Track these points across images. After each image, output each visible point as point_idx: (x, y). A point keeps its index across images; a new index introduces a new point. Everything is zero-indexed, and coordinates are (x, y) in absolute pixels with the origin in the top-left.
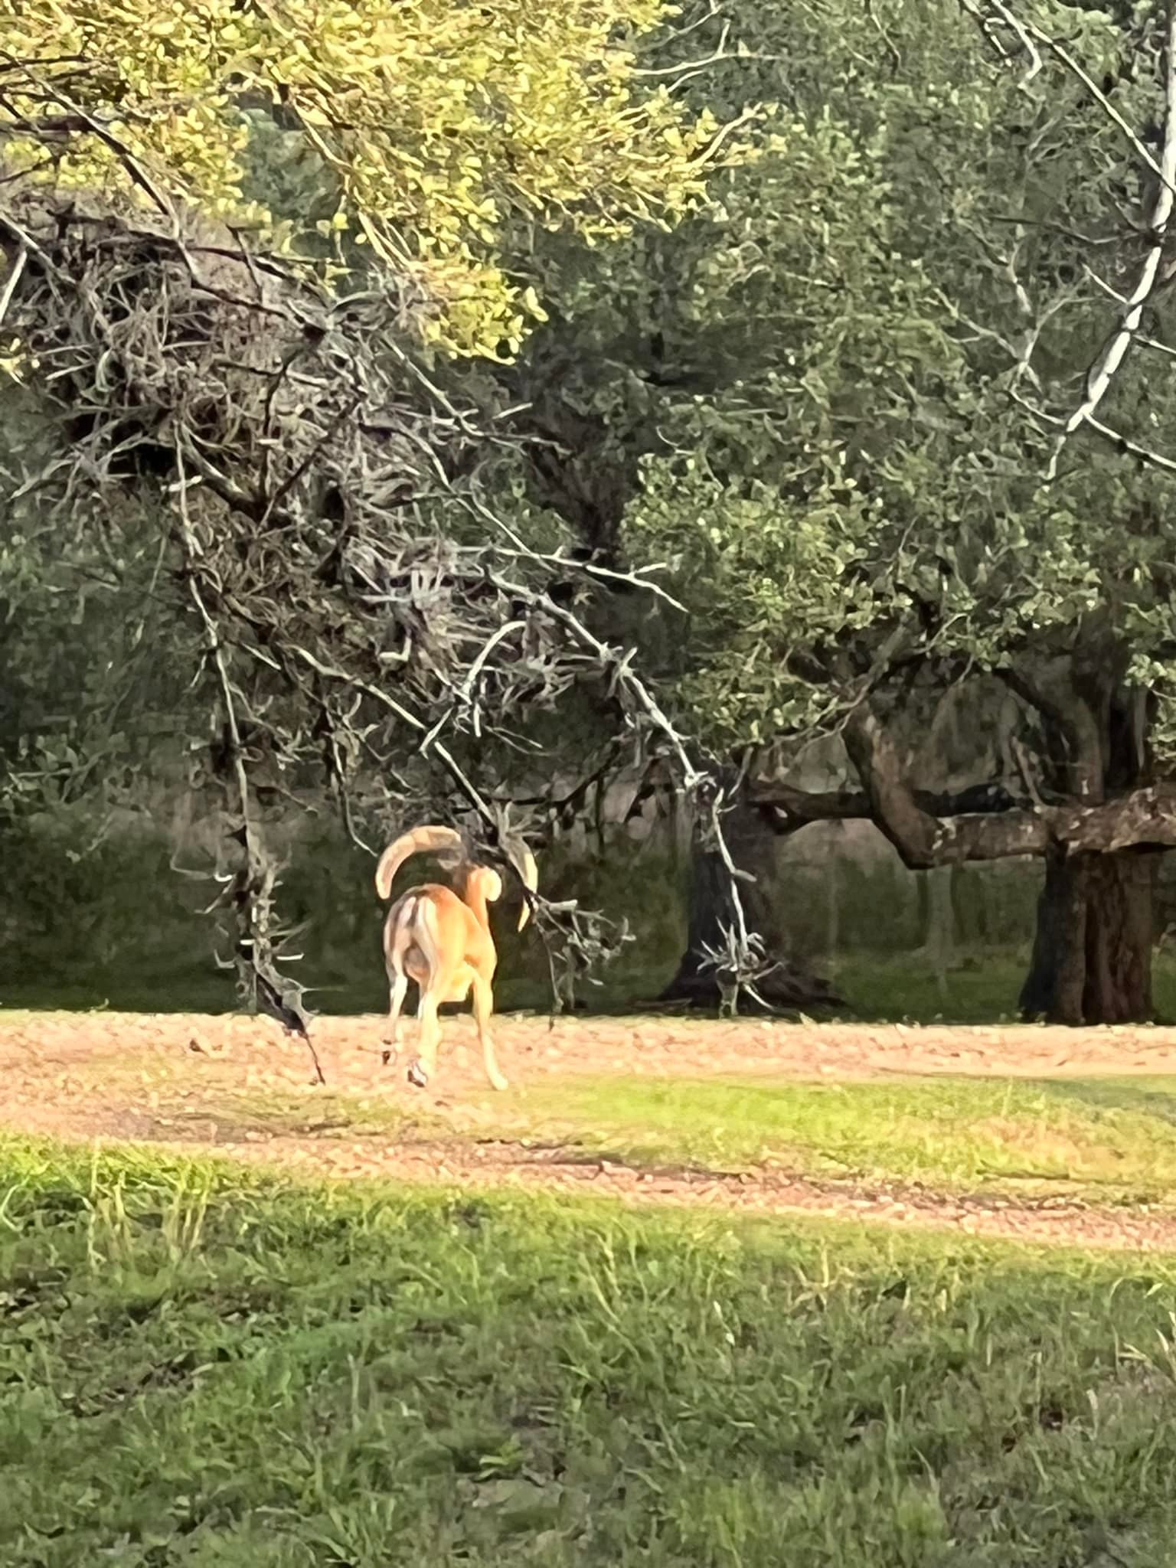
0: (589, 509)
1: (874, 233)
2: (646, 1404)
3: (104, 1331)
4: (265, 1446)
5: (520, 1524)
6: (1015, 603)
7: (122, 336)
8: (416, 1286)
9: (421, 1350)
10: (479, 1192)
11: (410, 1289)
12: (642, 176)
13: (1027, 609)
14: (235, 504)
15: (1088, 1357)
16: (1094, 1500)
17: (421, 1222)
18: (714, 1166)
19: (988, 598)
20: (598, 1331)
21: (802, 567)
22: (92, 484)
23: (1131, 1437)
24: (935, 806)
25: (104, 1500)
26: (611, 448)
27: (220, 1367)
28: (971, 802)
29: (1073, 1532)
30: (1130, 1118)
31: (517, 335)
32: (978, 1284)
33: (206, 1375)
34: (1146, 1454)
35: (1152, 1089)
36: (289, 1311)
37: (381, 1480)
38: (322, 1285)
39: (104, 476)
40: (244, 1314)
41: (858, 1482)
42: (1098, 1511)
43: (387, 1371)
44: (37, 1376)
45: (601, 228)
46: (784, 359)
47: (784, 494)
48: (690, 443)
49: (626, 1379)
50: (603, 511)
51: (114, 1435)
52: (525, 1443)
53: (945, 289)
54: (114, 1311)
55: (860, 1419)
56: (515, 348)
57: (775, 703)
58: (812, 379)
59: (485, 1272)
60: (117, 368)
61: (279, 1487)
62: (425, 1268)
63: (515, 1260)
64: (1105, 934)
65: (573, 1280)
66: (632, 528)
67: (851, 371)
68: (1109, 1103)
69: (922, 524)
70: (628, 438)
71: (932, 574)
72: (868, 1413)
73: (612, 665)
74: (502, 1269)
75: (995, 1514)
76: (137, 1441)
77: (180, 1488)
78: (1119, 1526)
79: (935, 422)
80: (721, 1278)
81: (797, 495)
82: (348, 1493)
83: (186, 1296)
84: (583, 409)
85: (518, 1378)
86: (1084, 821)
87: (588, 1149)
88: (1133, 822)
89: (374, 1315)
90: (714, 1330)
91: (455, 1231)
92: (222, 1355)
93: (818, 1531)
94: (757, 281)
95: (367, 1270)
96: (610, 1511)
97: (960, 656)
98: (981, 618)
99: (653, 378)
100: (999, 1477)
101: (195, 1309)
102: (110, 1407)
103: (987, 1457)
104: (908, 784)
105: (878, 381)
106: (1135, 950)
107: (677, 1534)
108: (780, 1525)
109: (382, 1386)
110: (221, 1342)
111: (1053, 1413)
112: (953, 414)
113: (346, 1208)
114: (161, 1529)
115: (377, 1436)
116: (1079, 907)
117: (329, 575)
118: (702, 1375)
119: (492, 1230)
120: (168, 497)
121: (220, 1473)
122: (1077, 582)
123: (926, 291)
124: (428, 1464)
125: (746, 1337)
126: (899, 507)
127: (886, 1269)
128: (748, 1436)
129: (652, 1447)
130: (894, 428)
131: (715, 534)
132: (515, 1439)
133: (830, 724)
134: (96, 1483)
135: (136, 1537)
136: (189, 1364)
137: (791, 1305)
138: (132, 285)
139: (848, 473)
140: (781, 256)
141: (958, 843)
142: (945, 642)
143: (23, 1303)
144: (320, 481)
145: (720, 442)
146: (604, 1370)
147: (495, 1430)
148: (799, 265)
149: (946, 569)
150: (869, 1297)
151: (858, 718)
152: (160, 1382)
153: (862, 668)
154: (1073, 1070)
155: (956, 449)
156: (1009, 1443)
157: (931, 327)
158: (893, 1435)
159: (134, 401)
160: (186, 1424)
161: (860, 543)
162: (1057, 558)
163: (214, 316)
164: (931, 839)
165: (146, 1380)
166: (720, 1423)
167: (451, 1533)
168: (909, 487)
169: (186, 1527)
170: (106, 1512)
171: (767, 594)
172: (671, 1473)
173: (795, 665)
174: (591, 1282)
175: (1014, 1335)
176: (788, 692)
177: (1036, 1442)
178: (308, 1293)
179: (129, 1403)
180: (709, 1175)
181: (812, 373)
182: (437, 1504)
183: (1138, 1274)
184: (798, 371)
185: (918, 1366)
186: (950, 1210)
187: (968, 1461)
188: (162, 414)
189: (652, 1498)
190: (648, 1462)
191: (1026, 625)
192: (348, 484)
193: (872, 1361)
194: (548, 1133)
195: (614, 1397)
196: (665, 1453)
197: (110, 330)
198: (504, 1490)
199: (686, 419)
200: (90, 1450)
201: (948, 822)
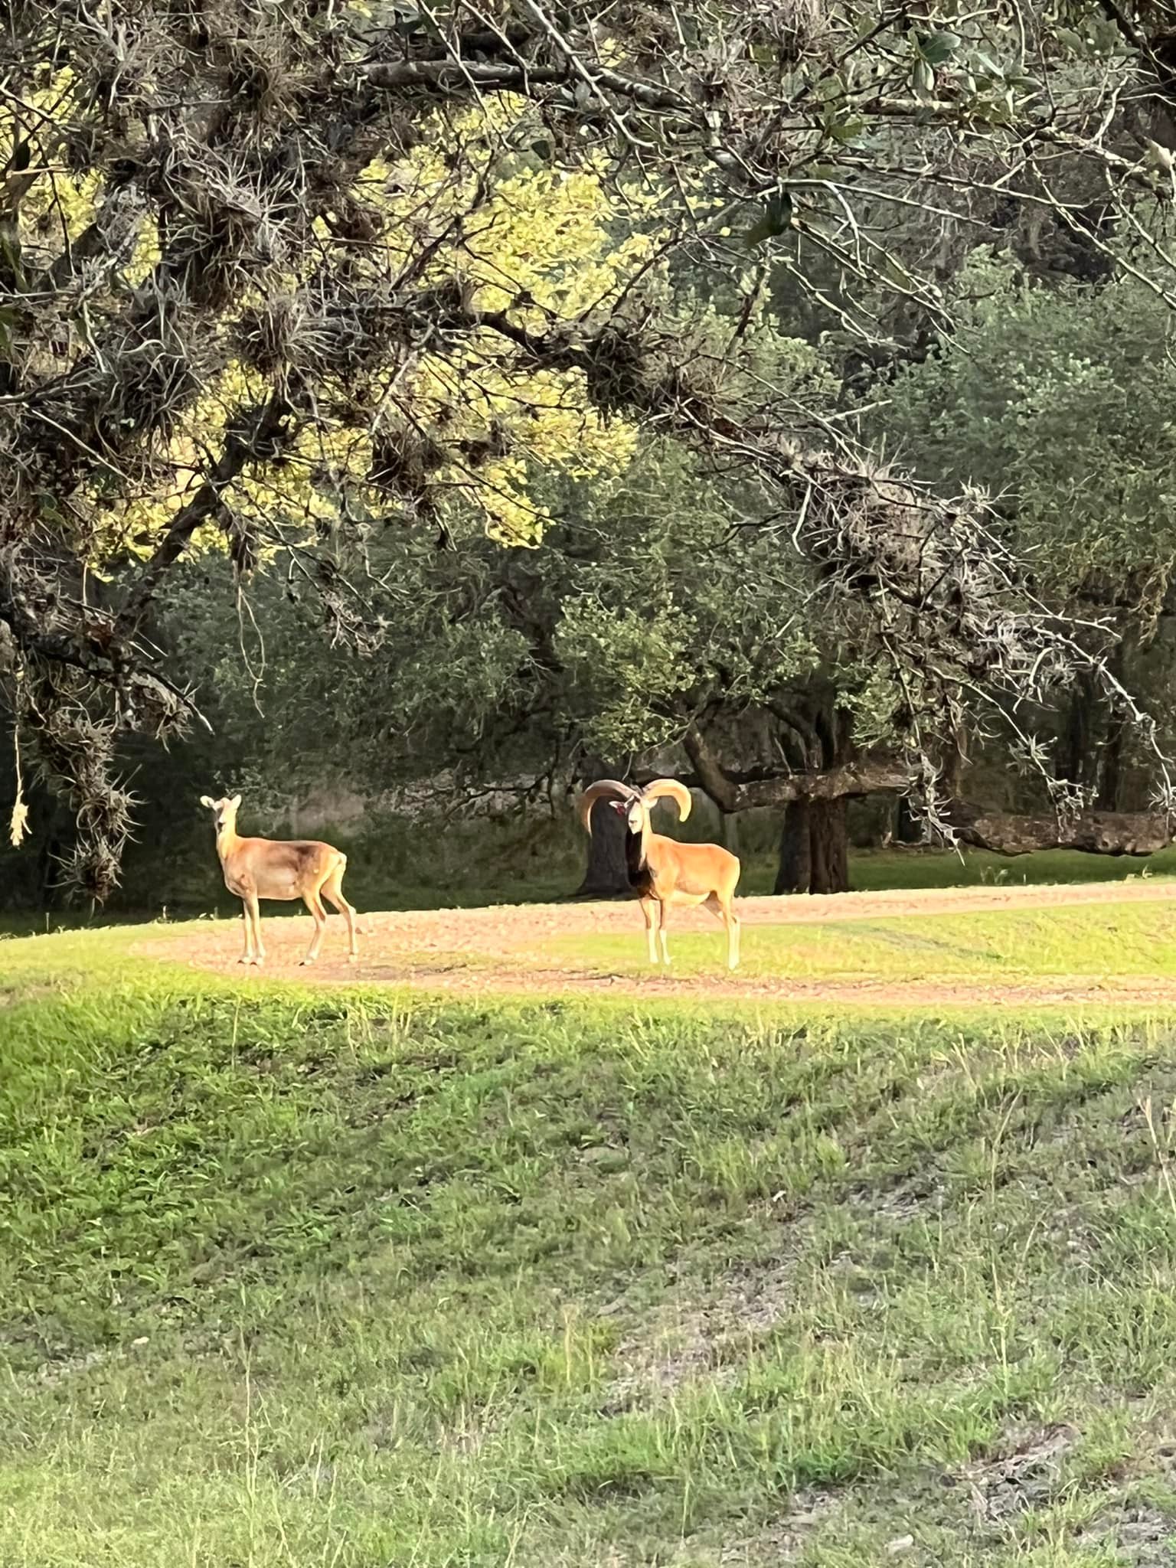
0: (537, 627)
1: (684, 468)
2: (670, 1101)
3: (360, 1082)
4: (460, 1136)
5: (608, 1170)
6: (773, 667)
7: (848, 524)
8: (533, 1048)
9: (541, 1081)
10: (559, 997)
11: (531, 1049)
12: (603, 443)
13: (780, 669)
14: (905, 600)
15: (911, 1062)
16: (924, 1137)
17: (528, 1013)
18: (675, 975)
19: (758, 665)
20: (638, 1066)
21: (651, 656)
22: (842, 594)
23: (941, 1101)
24: (735, 778)
25: (375, 1171)
26: (546, 593)
27: (430, 1097)
28: (755, 775)
29: (915, 1155)
30: (868, 941)
31: (539, 532)
32: (844, 1028)
33: (423, 1102)
34: (952, 1110)
35: (877, 925)
36: (462, 1066)
37: (529, 1152)
38: (479, 1051)
39: (847, 590)
40: (437, 1069)
41: (794, 1136)
42: (928, 1144)
43: (522, 1094)
44: (330, 1108)
45: (582, 472)
46: (638, 538)
47: (641, 615)
48: (591, 588)
49: (656, 1090)
50: (544, 628)
51: (375, 1137)
52: (604, 1128)
53: (725, 496)
54: (365, 1071)
55: (790, 1102)
56: (539, 540)
57: (643, 729)
58: (655, 550)
59: (571, 1038)
60: (846, 539)
61: (472, 1158)
62: (536, 1038)
63: (585, 1031)
64: (821, 845)
65: (620, 1040)
66: (559, 639)
67: (677, 544)
68: (855, 933)
69: (721, 626)
70: (556, 588)
71: (728, 653)
72: (793, 1100)
73: (1096, 666)
74: (579, 1036)
75: (869, 1149)
76: (390, 1139)
77: (416, 1162)
78: (940, 1149)
79: (725, 569)
80: (704, 1033)
81: (649, 614)
82: (511, 1159)
83: (406, 1061)
84: (530, 573)
85: (596, 1093)
86: (818, 783)
87: (602, 972)
88: (845, 781)
89: (511, 1064)
90: (706, 1061)
91: (548, 1017)
92: (429, 1091)
93: (775, 1162)
94: (622, 496)
95: (504, 1041)
96: (659, 1160)
97: (745, 700)
98: (755, 675)
99: (567, 553)
100: (870, 1130)
101: (410, 1068)
102: (370, 1123)
103: (861, 1120)
104: (720, 768)
105: (692, 549)
106: (838, 852)
107: (698, 1169)
108: (754, 1161)
109: (521, 1103)
110: (430, 1084)
111: (896, 1093)
112: (734, 564)
113: (485, 1009)
114: (409, 1186)
115: (523, 1128)
116: (807, 831)
117: (955, 632)
118: (700, 1087)
119: (569, 1015)
120: (875, 599)
121: (439, 1154)
122: (806, 653)
123: (715, 497)
124: (554, 1142)
125: (722, 1062)
126: (708, 618)
127: (793, 1024)
128: (729, 1116)
129: (676, 1125)
130: (703, 574)
131: (602, 641)
132: (600, 1126)
133: (674, 737)
134: (369, 1163)
135: (396, 1190)
136: (412, 1096)
137: (744, 1043)
138: (849, 499)
139: (675, 603)
140: (635, 484)
141: (750, 798)
142: (735, 692)
143: (313, 1070)
144: (950, 586)
145: (607, 587)
146: (645, 1086)
147: (588, 1123)
148: (645, 487)
149: (734, 648)
150: (785, 1038)
151: (691, 734)
152: (397, 1107)
153: (690, 707)
154: (831, 917)
155: (738, 583)
156: (873, 1110)
157: (719, 518)
158: (810, 1111)
159: (856, 554)
160: (416, 1128)
161: (684, 641)
162: (795, 640)
163: (888, 512)
164: (734, 796)
165: (388, 1106)
166: (712, 1110)
167: (570, 1176)
168: (713, 606)
169: (423, 1183)
170: (378, 1178)
171: (630, 672)
172: (689, 1138)
173: (655, 707)
174: (630, 1039)
175: (869, 1053)
176: (651, 722)
177: (890, 1109)
178: (471, 1055)
179: (381, 1119)
180: (673, 981)
181: (654, 546)
182: (561, 1161)
183: (931, 1017)
184: (647, 545)
185: (817, 1073)
186: (811, 992)
187: (852, 1122)
188: (871, 560)
189: (681, 1152)
190: (674, 1133)
191: (779, 678)
192: (963, 588)
193: (794, 1071)
194: (579, 964)
195: (651, 1100)
196: (684, 1127)
197: (841, 522)
198: (596, 1153)
199: (588, 574)
200: (365, 1146)
201: (743, 787)
